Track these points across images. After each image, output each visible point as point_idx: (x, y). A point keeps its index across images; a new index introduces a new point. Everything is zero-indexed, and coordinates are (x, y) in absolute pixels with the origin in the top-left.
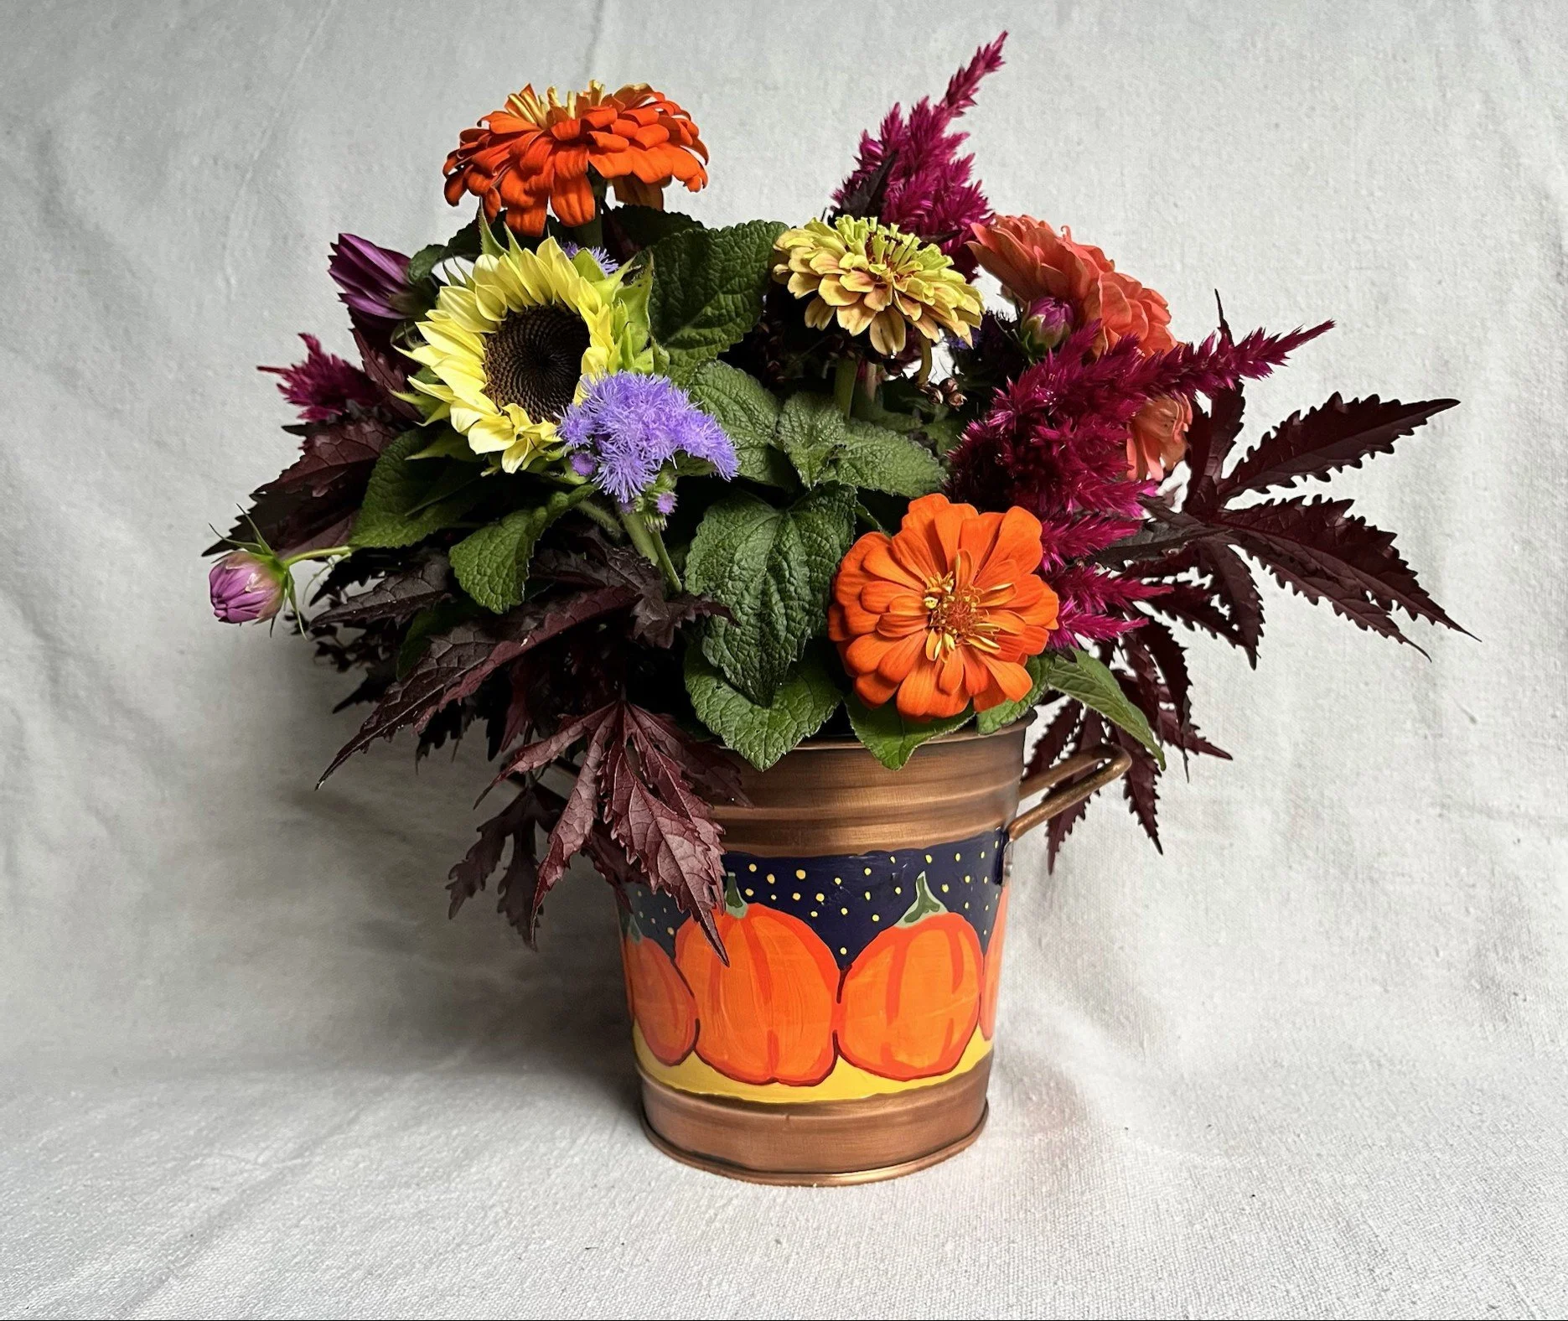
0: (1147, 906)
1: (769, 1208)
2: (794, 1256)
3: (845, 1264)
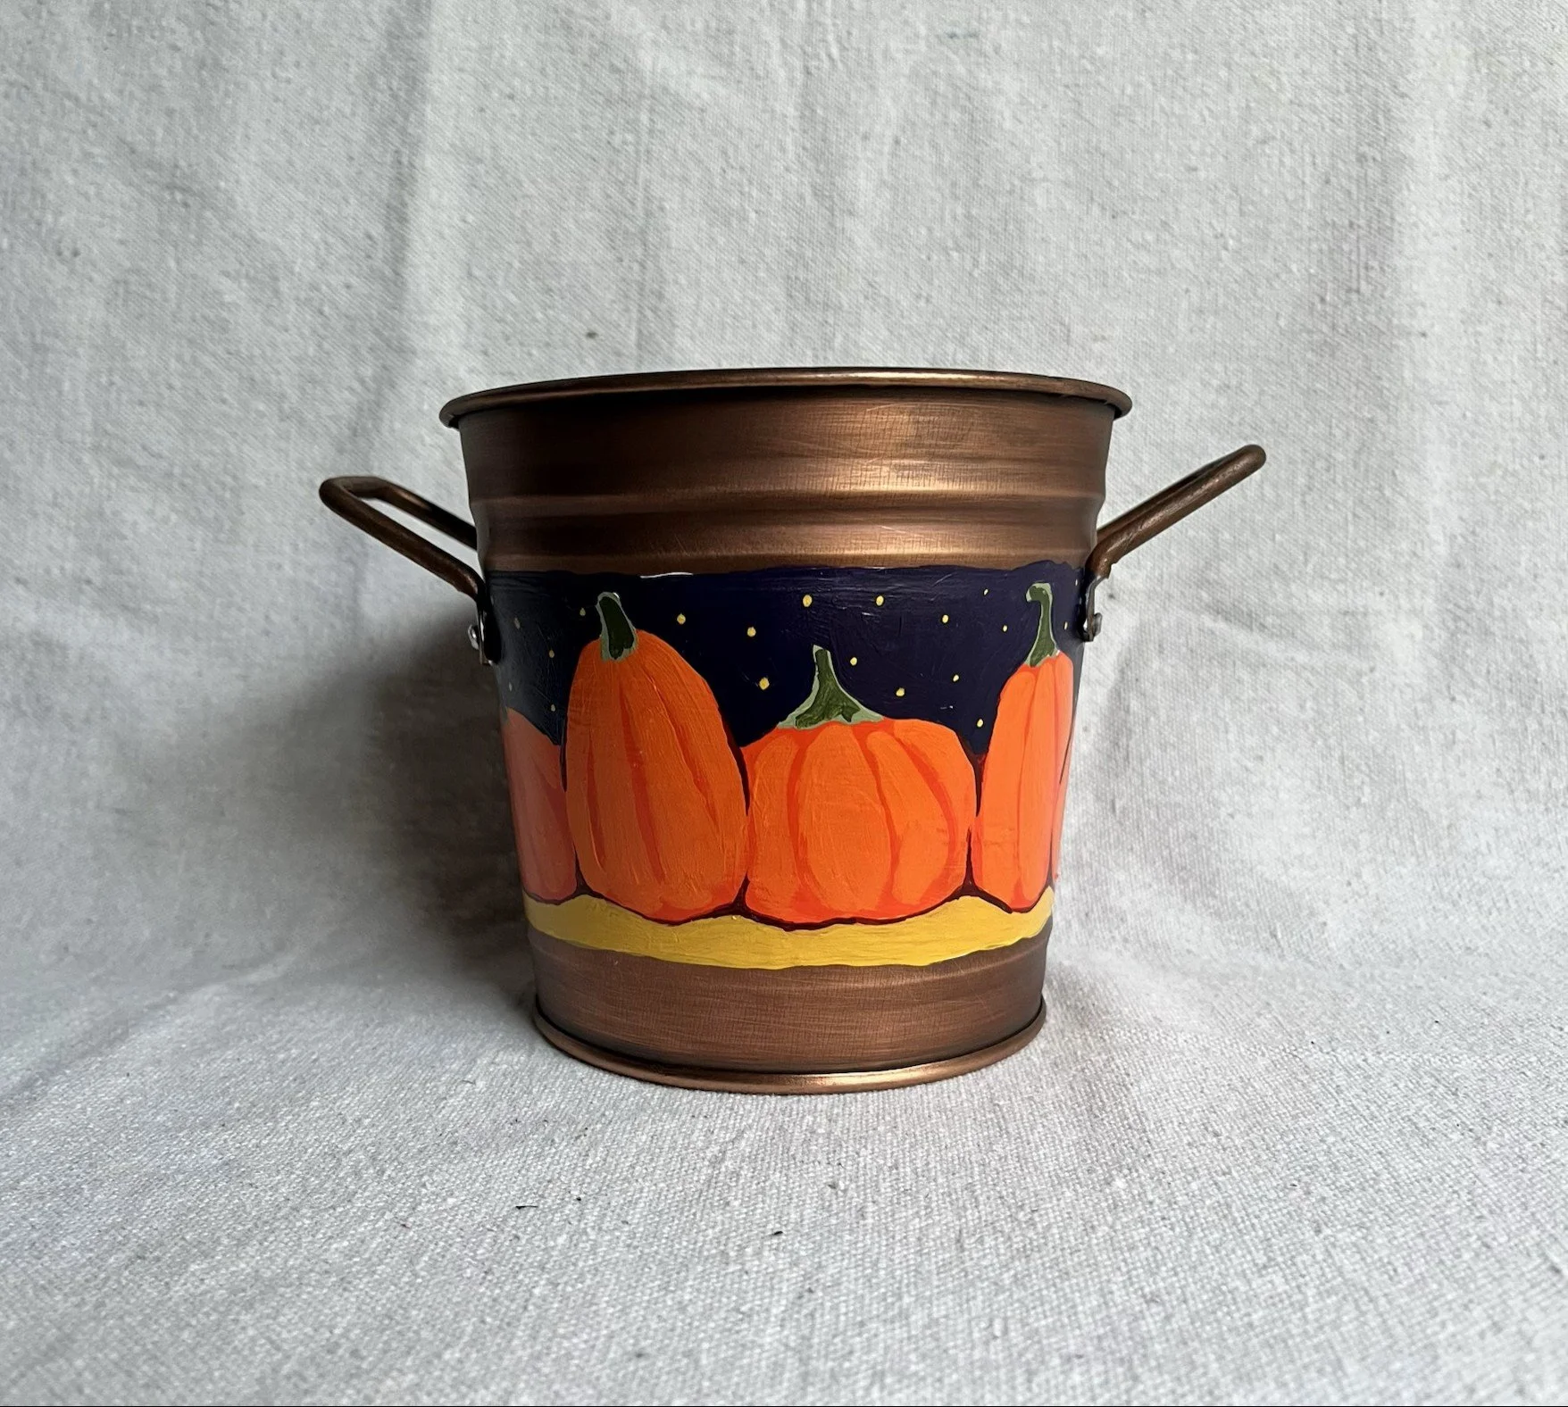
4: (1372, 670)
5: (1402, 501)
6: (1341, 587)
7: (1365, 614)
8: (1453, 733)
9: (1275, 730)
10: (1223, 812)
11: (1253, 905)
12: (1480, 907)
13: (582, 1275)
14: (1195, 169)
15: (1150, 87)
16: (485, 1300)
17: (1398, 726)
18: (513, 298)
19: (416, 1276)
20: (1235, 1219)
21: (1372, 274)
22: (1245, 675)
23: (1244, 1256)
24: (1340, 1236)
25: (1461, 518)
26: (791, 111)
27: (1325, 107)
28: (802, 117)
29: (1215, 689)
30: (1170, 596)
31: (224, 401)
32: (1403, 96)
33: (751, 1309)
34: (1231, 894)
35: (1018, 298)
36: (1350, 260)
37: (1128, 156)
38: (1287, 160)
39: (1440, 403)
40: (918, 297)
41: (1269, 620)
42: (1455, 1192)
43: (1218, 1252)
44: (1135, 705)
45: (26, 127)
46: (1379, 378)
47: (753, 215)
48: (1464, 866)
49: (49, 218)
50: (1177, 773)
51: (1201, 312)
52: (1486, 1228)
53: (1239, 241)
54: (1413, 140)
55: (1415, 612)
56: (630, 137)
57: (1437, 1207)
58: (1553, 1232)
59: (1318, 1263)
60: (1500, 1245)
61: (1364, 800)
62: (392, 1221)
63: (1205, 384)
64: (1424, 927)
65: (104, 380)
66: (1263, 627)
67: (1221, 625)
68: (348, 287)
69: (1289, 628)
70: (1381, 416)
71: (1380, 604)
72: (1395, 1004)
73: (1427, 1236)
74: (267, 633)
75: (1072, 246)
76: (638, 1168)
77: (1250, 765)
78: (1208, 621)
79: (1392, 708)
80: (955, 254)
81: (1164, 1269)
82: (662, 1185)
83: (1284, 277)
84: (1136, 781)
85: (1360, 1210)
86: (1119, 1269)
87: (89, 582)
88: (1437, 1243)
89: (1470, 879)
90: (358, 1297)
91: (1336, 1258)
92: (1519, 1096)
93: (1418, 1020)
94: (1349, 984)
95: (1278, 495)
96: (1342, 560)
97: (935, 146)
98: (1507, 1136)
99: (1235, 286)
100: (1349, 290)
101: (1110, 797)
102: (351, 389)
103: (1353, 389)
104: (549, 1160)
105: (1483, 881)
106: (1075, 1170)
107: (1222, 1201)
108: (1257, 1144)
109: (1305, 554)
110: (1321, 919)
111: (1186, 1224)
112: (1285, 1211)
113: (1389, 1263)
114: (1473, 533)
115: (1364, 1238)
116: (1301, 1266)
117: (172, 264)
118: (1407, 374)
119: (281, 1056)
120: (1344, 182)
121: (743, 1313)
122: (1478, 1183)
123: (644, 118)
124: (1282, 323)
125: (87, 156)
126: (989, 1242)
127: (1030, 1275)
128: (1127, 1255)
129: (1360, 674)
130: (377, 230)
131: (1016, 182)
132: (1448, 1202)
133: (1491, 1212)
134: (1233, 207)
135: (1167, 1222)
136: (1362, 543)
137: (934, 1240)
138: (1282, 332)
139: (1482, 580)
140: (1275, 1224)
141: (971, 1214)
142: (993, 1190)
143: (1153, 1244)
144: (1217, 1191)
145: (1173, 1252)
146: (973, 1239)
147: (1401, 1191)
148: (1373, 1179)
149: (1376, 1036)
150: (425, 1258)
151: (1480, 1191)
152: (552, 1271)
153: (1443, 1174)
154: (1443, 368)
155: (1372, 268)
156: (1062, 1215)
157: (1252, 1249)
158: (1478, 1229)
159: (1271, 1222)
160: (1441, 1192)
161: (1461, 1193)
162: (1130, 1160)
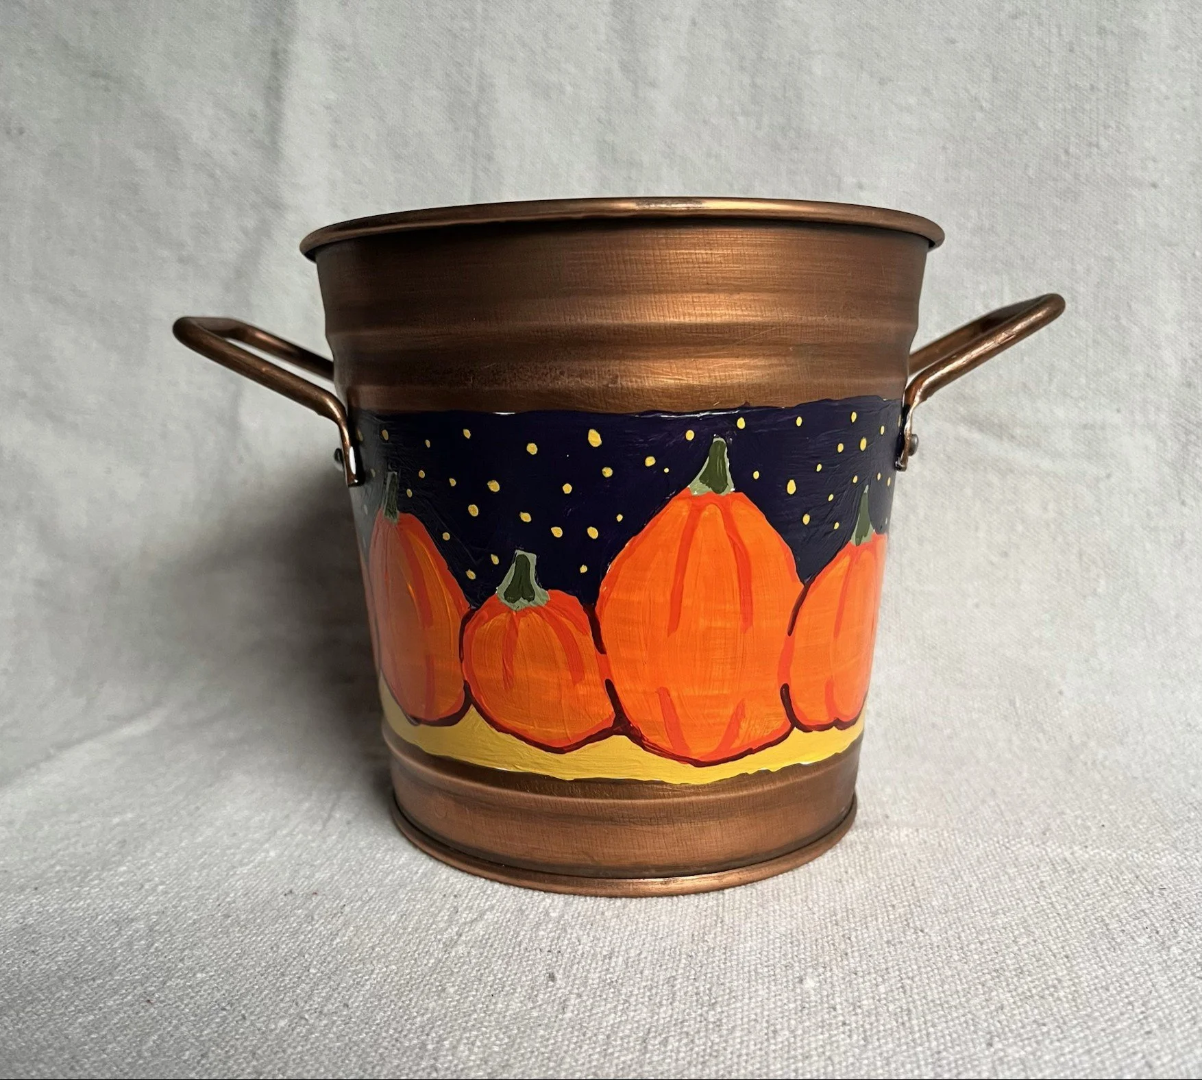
0: (1005, 554)
1: (538, 925)
2: (573, 1000)
3: (653, 1013)
5: (1136, 329)
6: (1082, 404)
7: (1103, 428)
8: (1182, 534)
9: (1020, 528)
14: (953, 42)
19: (140, 1056)
20: (911, 1027)
21: (1110, 132)
24: (1010, 1051)
36: (1091, 119)
37: (895, 31)
38: (1037, 32)
39: (1171, 244)
40: (709, 156)
41: (1018, 431)
42: (1130, 1003)
43: (888, 1064)
46: (1115, 223)
47: (569, 89)
51: (956, 165)
52: (1152, 1046)
53: (992, 103)
54: (1146, 17)
55: (1149, 427)
56: (467, 25)
57: (1111, 1020)
62: (141, 996)
65: (43, 235)
66: (1012, 437)
67: (975, 435)
69: (1035, 439)
70: (1117, 255)
71: (1117, 419)
72: (1111, 794)
74: (164, 438)
76: (377, 949)
77: (995, 560)
78: (963, 431)
79: (1126, 510)
82: (394, 967)
83: (1032, 133)
85: (1035, 1021)
93: (1130, 812)
96: (1083, 381)
97: (726, 25)
100: (1090, 144)
103: (1093, 231)
106: (774, 964)
107: (905, 1007)
108: (953, 943)
109: (1050, 374)
112: (963, 1019)
115: (1033, 1053)
117: (97, 139)
118: (1139, 220)
120: (1086, 50)
122: (1154, 993)
123: (479, 7)
124: (1031, 172)
125: (31, 51)
126: (673, 1043)
128: (800, 1064)
129: (1097, 480)
131: (796, 55)
132: (1122, 1014)
133: (1161, 1026)
134: (987, 74)
135: (847, 1028)
136: (1101, 366)
137: (622, 1039)
138: (1030, 180)
140: (950, 1035)
141: (665, 1012)
142: (692, 985)
143: (828, 1054)
144: (902, 995)
145: (844, 1064)
146: (659, 1039)
147: (1079, 1001)
148: (1054, 986)
149: (1088, 828)
150: (155, 1037)
151: (1154, 1003)
152: (261, 1057)
153: (1122, 982)
154: (1173, 214)
155: (1109, 127)
156: (748, 1016)
157: (922, 1063)
158: (1144, 1046)
159: (947, 1032)
160: (1116, 1003)
161: (1136, 1004)
162: (827, 958)
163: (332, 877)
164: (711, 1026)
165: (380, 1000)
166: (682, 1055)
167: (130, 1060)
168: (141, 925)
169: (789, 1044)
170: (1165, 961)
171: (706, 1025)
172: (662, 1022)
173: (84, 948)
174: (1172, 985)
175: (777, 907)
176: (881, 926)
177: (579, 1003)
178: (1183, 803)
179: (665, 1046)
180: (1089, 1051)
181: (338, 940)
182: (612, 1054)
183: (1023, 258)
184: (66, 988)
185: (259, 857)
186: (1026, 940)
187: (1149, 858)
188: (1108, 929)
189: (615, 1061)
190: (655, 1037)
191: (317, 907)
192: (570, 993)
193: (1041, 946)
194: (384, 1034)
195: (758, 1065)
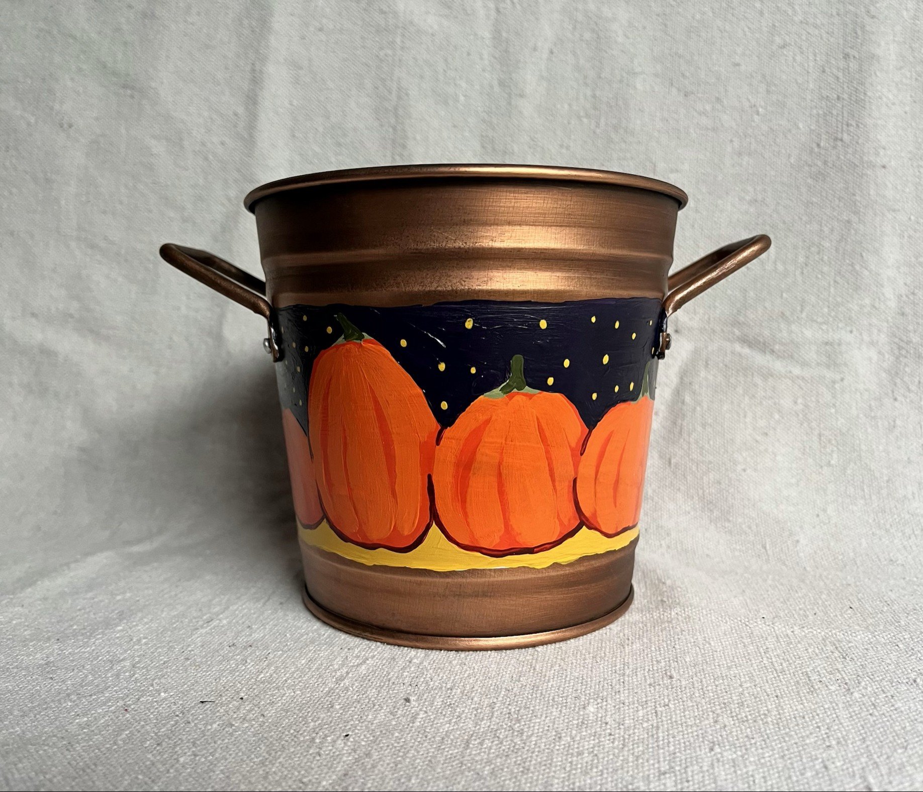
4: (842, 380)
5: (866, 273)
6: (824, 327)
7: (839, 345)
8: (894, 421)
9: (777, 416)
10: (739, 468)
11: (754, 527)
12: (904, 534)
13: (215, 750)
14: (738, 65)
15: (711, 15)
16: (148, 763)
17: (858, 416)
18: (317, 149)
19: (115, 743)
20: (658, 738)
21: (851, 129)
22: (758, 380)
23: (653, 765)
24: (725, 754)
25: (905, 284)
26: (487, 35)
27: (823, 25)
28: (494, 38)
29: (740, 390)
30: (714, 331)
31: (150, 211)
32: (873, 17)
33: (310, 781)
34: (740, 520)
35: (623, 145)
36: (837, 120)
37: (696, 58)
38: (798, 58)
39: (894, 211)
40: (561, 146)
41: (777, 347)
42: (818, 727)
43: (637, 760)
44: (688, 399)
45: (47, 55)
46: (854, 195)
47: (462, 98)
48: (896, 507)
49: (57, 107)
50: (711, 443)
51: (740, 154)
52: (830, 755)
53: (766, 109)
54: (879, 45)
55: (872, 343)
56: (390, 52)
57: (802, 737)
58: (878, 760)
59: (702, 772)
60: (836, 767)
61: (833, 462)
62: (121, 707)
63: (741, 199)
64: (864, 544)
65: (84, 199)
66: (772, 351)
67: (746, 351)
68: (223, 143)
69: (790, 353)
70: (854, 219)
71: (849, 338)
72: (829, 595)
73: (786, 758)
74: (170, 347)
75: (658, 114)
76: (289, 681)
77: (758, 438)
78: (738, 347)
79: (854, 404)
80: (585, 120)
81: (595, 770)
83: (794, 132)
84: (685, 447)
85: (747, 736)
86: (565, 769)
87: (71, 316)
88: (792, 764)
89: (899, 515)
90: (72, 755)
91: (716, 769)
92: (889, 661)
93: (840, 606)
94: (803, 581)
95: (786, 269)
96: (826, 310)
97: (574, 54)
98: (869, 689)
99: (763, 138)
100: (836, 139)
101: (668, 456)
102: (223, 205)
103: (837, 202)
104: (237, 674)
105: (907, 516)
106: (567, 696)
107: (655, 725)
108: (696, 685)
109: (802, 306)
110: (797, 538)
111: (624, 740)
112: (695, 733)
113: (752, 776)
114: (913, 294)
115: (742, 756)
116: (690, 774)
117: (123, 131)
118: (872, 192)
119: (119, 598)
120: (835, 71)
121: (303, 783)
122: (837, 722)
123: (398, 40)
124: (792, 160)
125: (80, 70)
126: (487, 743)
127: (502, 769)
128: (575, 759)
129: (834, 382)
130: (241, 110)
131: (625, 75)
132: (811, 734)
133: (838, 743)
134: (762, 88)
135: (612, 737)
136: (839, 299)
137: (452, 740)
138: (792, 166)
139: (918, 323)
140: (684, 743)
141: (485, 724)
142: (507, 708)
143: (595, 752)
144: (654, 718)
145: (606, 759)
146: (478, 741)
147: (781, 724)
148: (765, 714)
149: (806, 616)
150: (127, 732)
151: (836, 727)
152: (199, 746)
153: (815, 714)
154: (896, 188)
155: (851, 125)
156: (543, 728)
157: (662, 759)
158: (824, 755)
159: (682, 741)
160: (808, 726)
161: (822, 728)
162: (605, 694)
163: (264, 637)
164: (516, 734)
165: (287, 713)
166: (492, 751)
167: (108, 746)
168: (127, 663)
169: (569, 746)
170: (848, 701)
171: (513, 733)
172: (482, 730)
173: (86, 676)
174: (851, 717)
175: (574, 661)
176: (646, 674)
177: (426, 717)
178: (881, 601)
179: (482, 745)
180: (783, 757)
181: (262, 676)
182: (444, 749)
183: (784, 222)
184: (71, 701)
185: (215, 623)
186: (749, 685)
187: (848, 636)
188: (809, 680)
189: (446, 753)
190: (475, 740)
191: (251, 654)
192: (421, 710)
193: (759, 689)
194: (287, 733)
195: (545, 759)
